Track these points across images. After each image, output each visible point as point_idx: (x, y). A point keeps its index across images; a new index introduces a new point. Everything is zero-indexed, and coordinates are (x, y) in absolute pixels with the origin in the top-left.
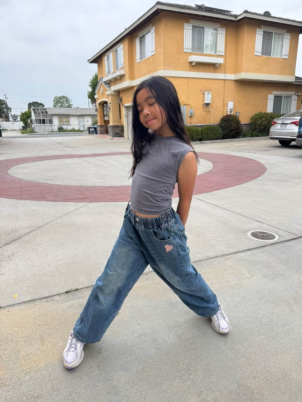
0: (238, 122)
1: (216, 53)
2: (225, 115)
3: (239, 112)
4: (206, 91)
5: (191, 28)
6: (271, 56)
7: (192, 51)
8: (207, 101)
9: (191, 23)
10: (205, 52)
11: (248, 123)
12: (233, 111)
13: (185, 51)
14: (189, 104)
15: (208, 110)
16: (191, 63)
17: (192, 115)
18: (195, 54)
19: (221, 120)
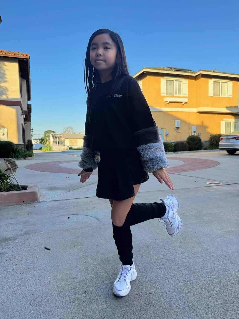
0: (200, 140)
1: (182, 95)
2: (190, 135)
3: (200, 132)
4: (176, 120)
5: (165, 81)
6: (221, 96)
7: (166, 95)
8: (177, 125)
9: (165, 78)
10: (174, 95)
11: (207, 140)
12: (196, 132)
13: (162, 95)
14: (166, 128)
15: (178, 132)
16: (166, 102)
17: (167, 135)
18: (168, 97)
19: (187, 138)
